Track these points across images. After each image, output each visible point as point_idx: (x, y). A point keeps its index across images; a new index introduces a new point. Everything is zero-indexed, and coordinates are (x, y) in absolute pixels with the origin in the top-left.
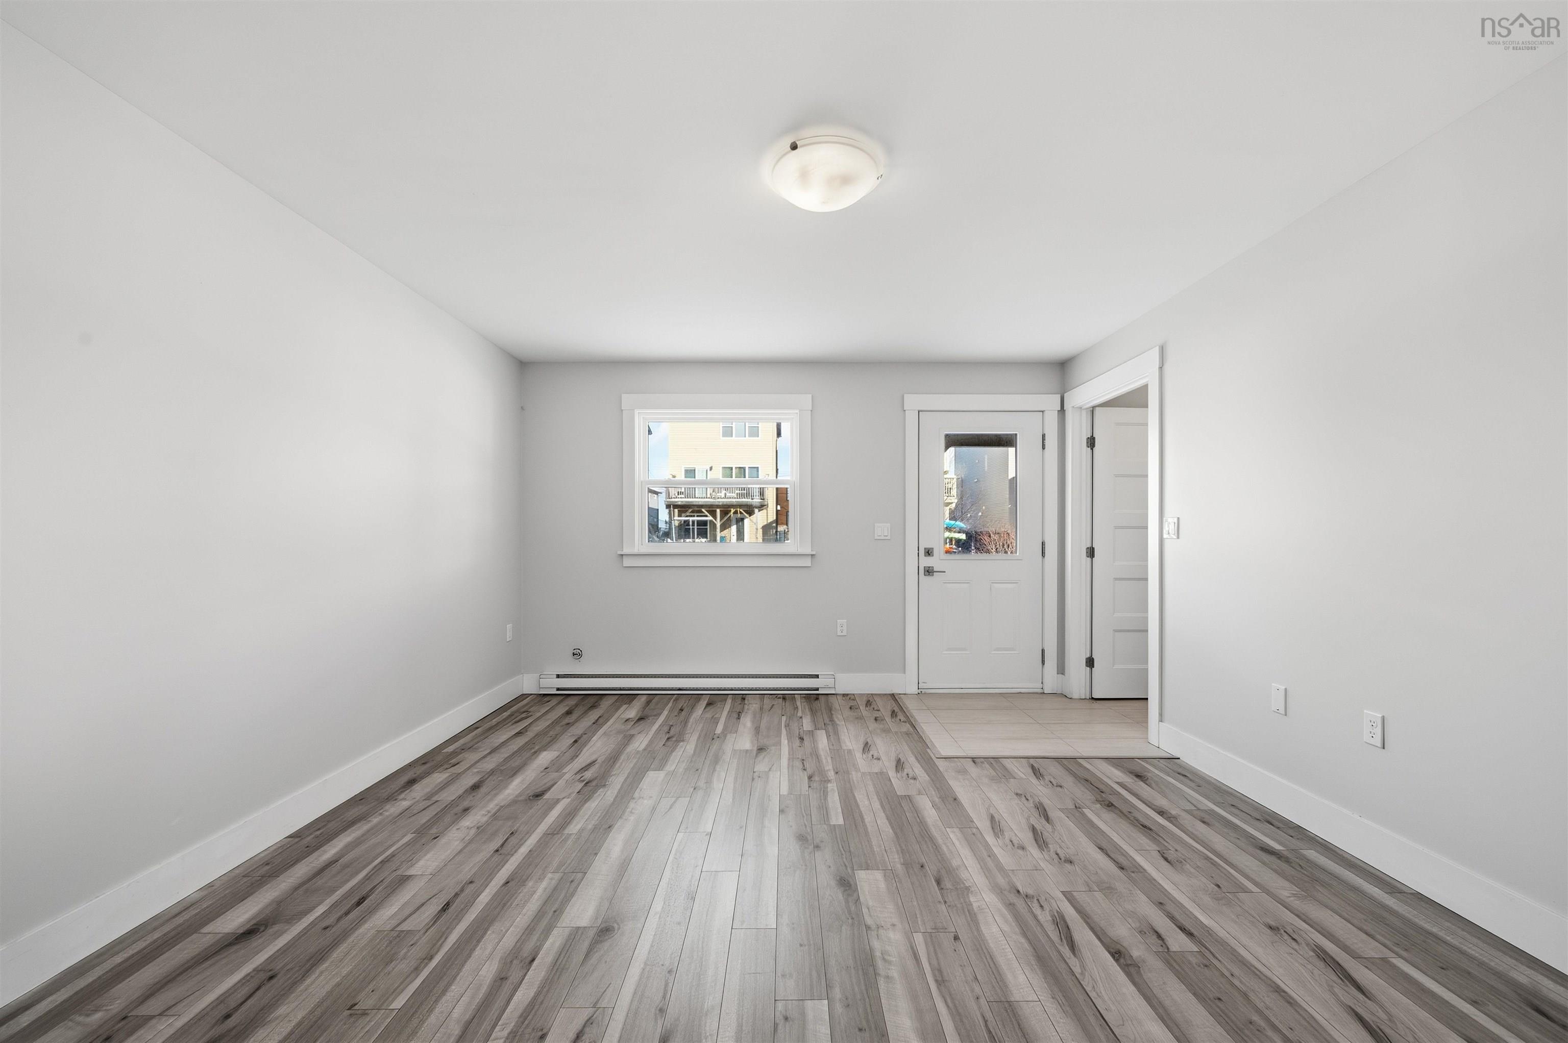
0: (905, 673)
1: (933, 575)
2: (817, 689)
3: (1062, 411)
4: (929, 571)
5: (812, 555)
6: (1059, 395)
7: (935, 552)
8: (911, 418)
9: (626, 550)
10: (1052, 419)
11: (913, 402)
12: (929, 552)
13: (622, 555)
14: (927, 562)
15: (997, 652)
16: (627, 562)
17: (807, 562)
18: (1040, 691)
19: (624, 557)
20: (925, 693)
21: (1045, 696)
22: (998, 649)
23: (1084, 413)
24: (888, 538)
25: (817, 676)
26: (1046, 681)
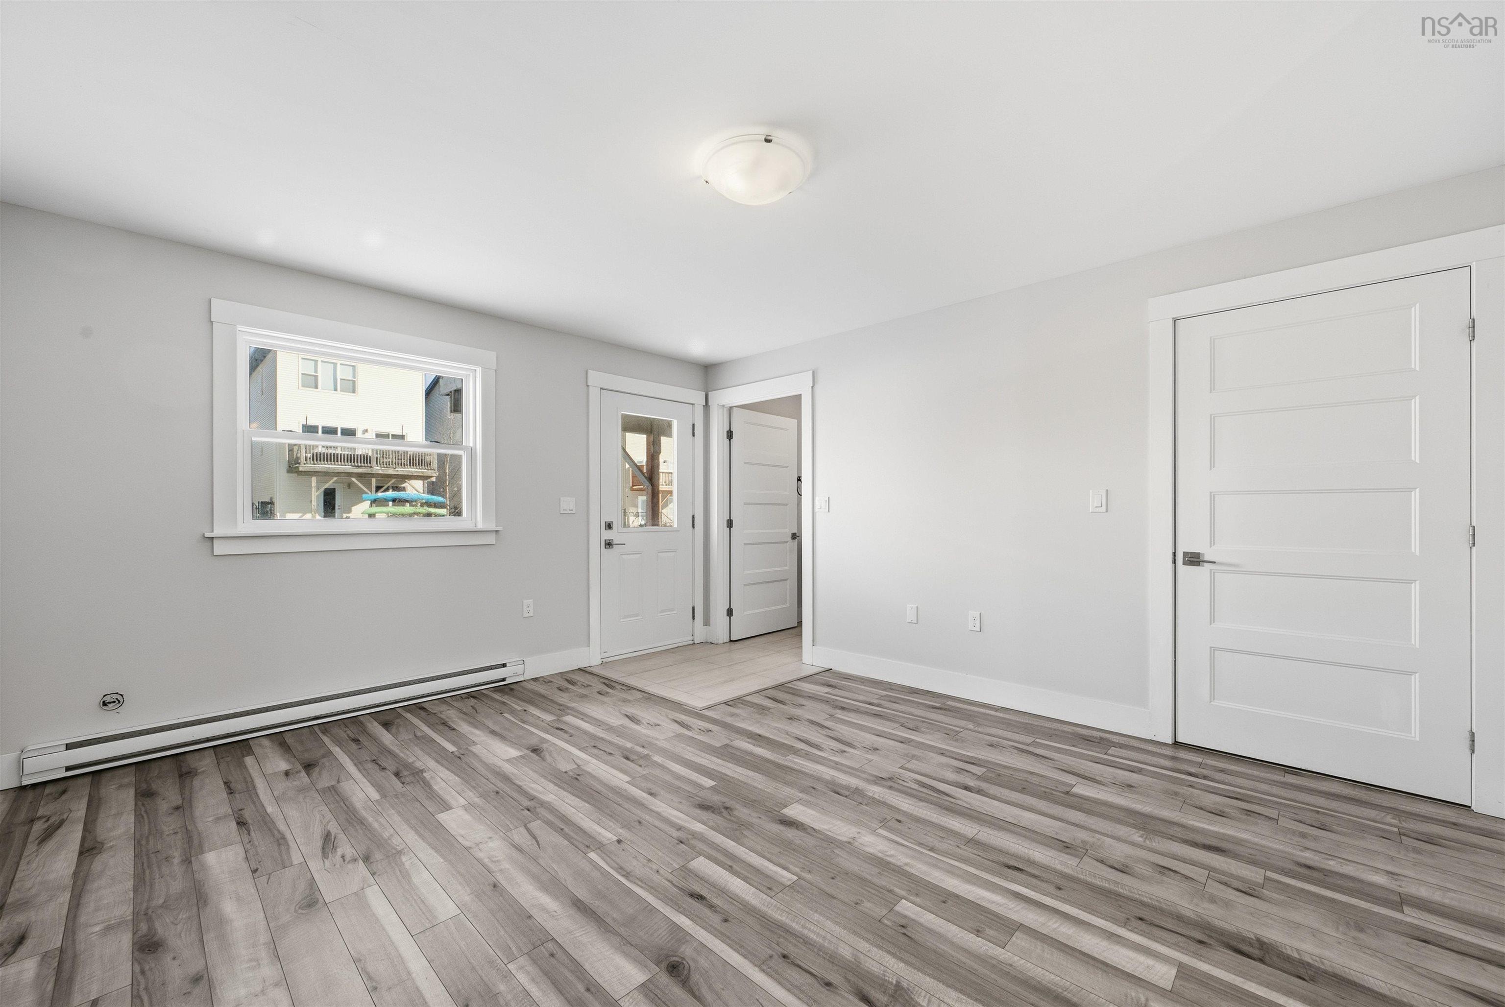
0: (589, 646)
1: (613, 548)
2: (504, 680)
3: (707, 406)
4: (609, 544)
5: (496, 531)
6: (704, 393)
7: (615, 526)
8: (594, 393)
9: (218, 531)
10: (699, 411)
11: (597, 378)
12: (609, 526)
13: (212, 539)
14: (608, 535)
15: (662, 614)
16: (220, 548)
17: (491, 539)
18: (691, 642)
19: (214, 539)
20: (606, 662)
21: (696, 646)
22: (662, 611)
23: (725, 409)
24: (573, 512)
25: (504, 665)
26: (696, 634)
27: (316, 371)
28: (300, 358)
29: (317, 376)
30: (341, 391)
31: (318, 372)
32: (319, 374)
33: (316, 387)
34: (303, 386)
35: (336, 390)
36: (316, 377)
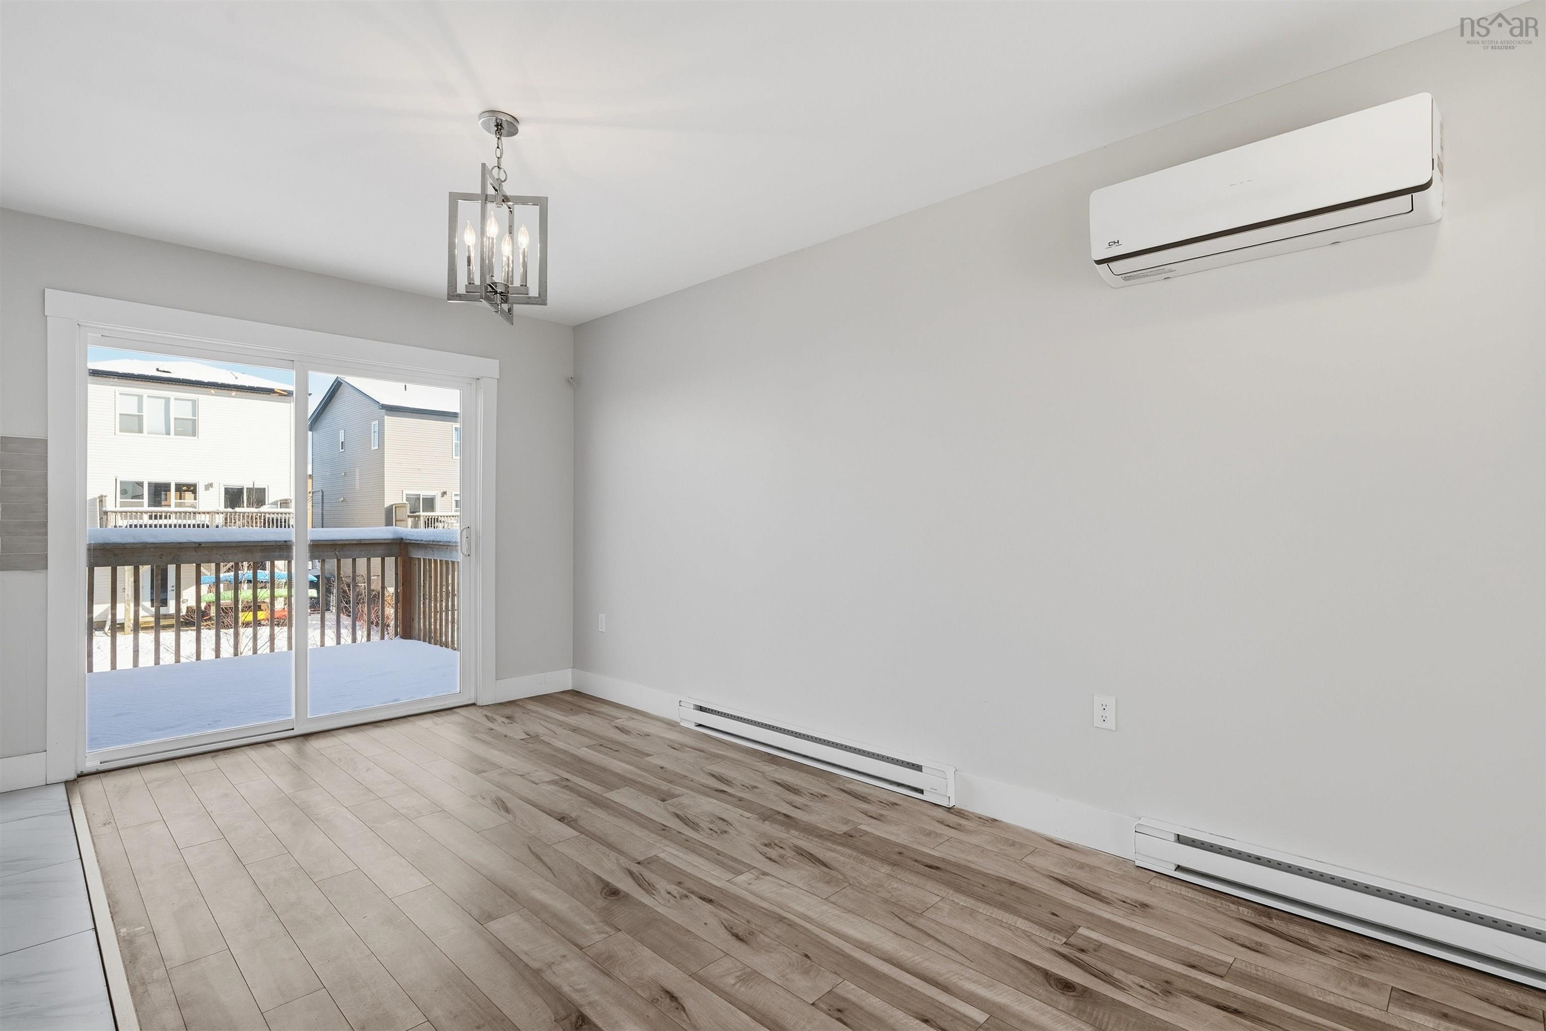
27: (140, 409)
28: (117, 393)
29: (142, 415)
30: (175, 435)
31: (144, 411)
32: (145, 413)
33: (141, 431)
34: (121, 431)
35: (168, 433)
36: (140, 418)
